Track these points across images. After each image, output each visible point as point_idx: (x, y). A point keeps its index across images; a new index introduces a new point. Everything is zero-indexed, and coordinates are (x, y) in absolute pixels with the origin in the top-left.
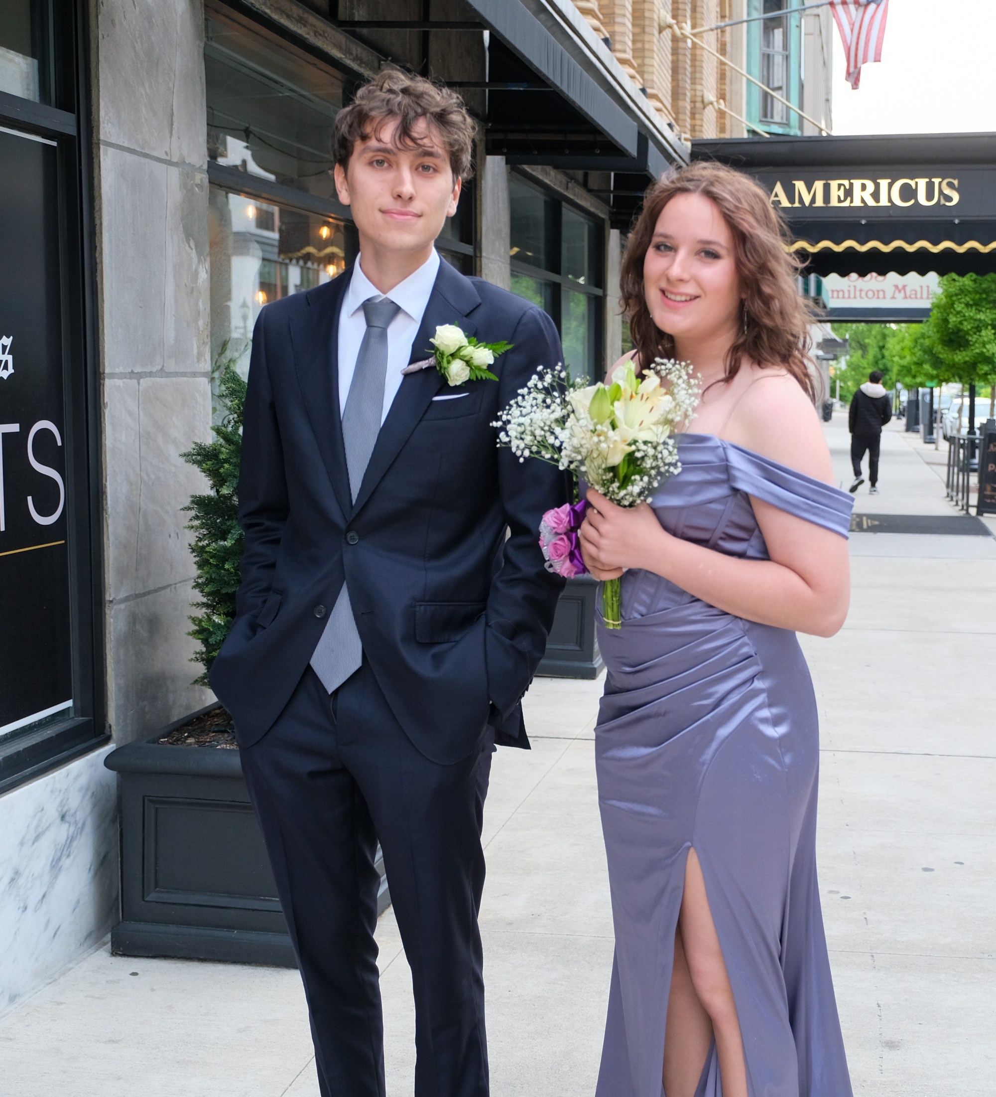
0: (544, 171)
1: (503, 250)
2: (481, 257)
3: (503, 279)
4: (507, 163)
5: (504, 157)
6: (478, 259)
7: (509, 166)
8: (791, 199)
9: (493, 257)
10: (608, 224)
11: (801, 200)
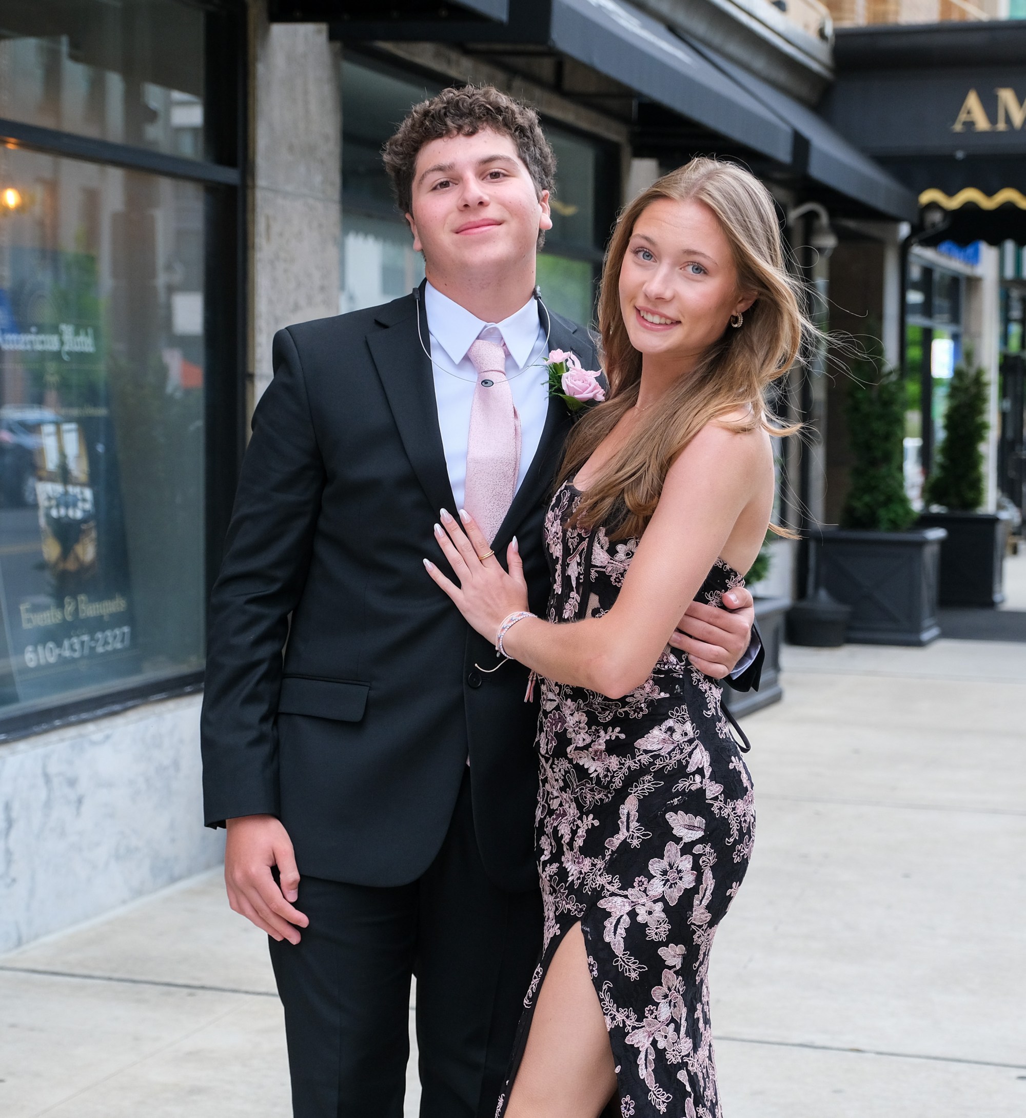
0: (437, 55)
1: (318, 179)
2: (254, 187)
3: (320, 226)
4: (332, 36)
5: (323, 27)
6: (249, 192)
7: (338, 45)
8: (992, 117)
9: (289, 188)
10: (627, 150)
11: (1008, 120)
